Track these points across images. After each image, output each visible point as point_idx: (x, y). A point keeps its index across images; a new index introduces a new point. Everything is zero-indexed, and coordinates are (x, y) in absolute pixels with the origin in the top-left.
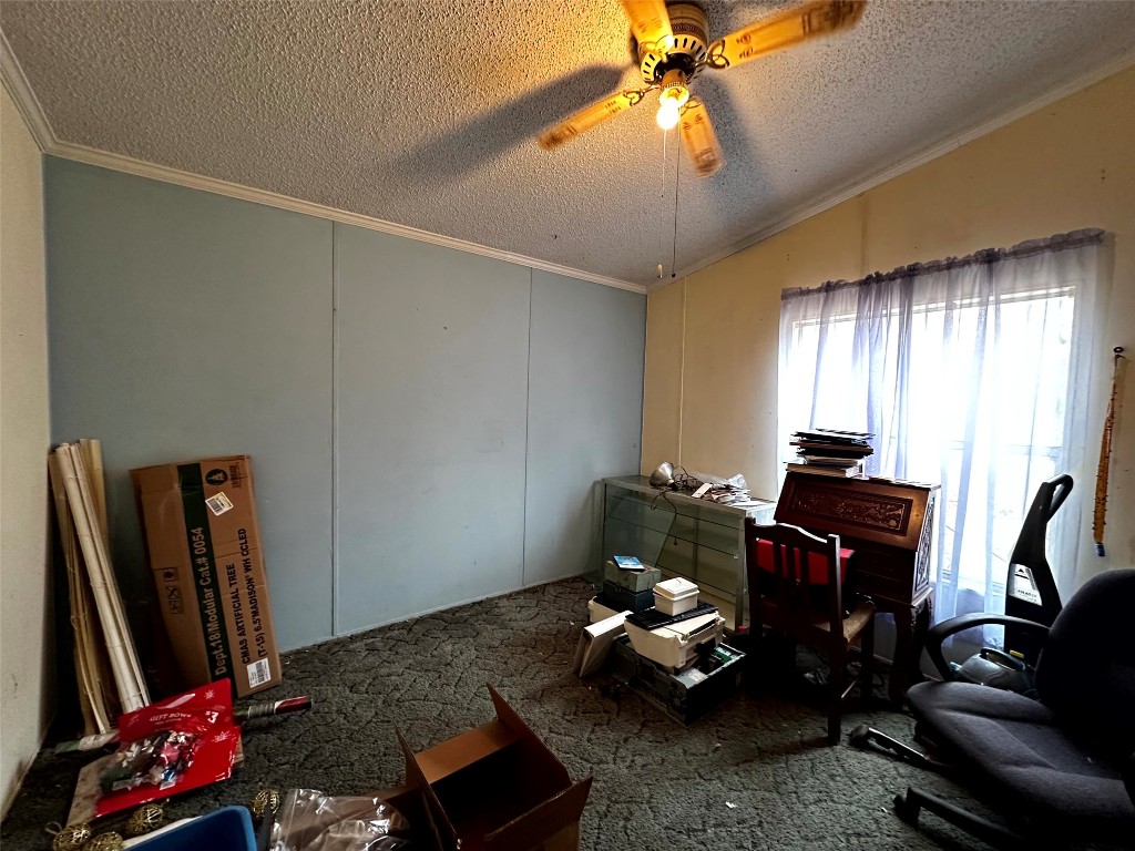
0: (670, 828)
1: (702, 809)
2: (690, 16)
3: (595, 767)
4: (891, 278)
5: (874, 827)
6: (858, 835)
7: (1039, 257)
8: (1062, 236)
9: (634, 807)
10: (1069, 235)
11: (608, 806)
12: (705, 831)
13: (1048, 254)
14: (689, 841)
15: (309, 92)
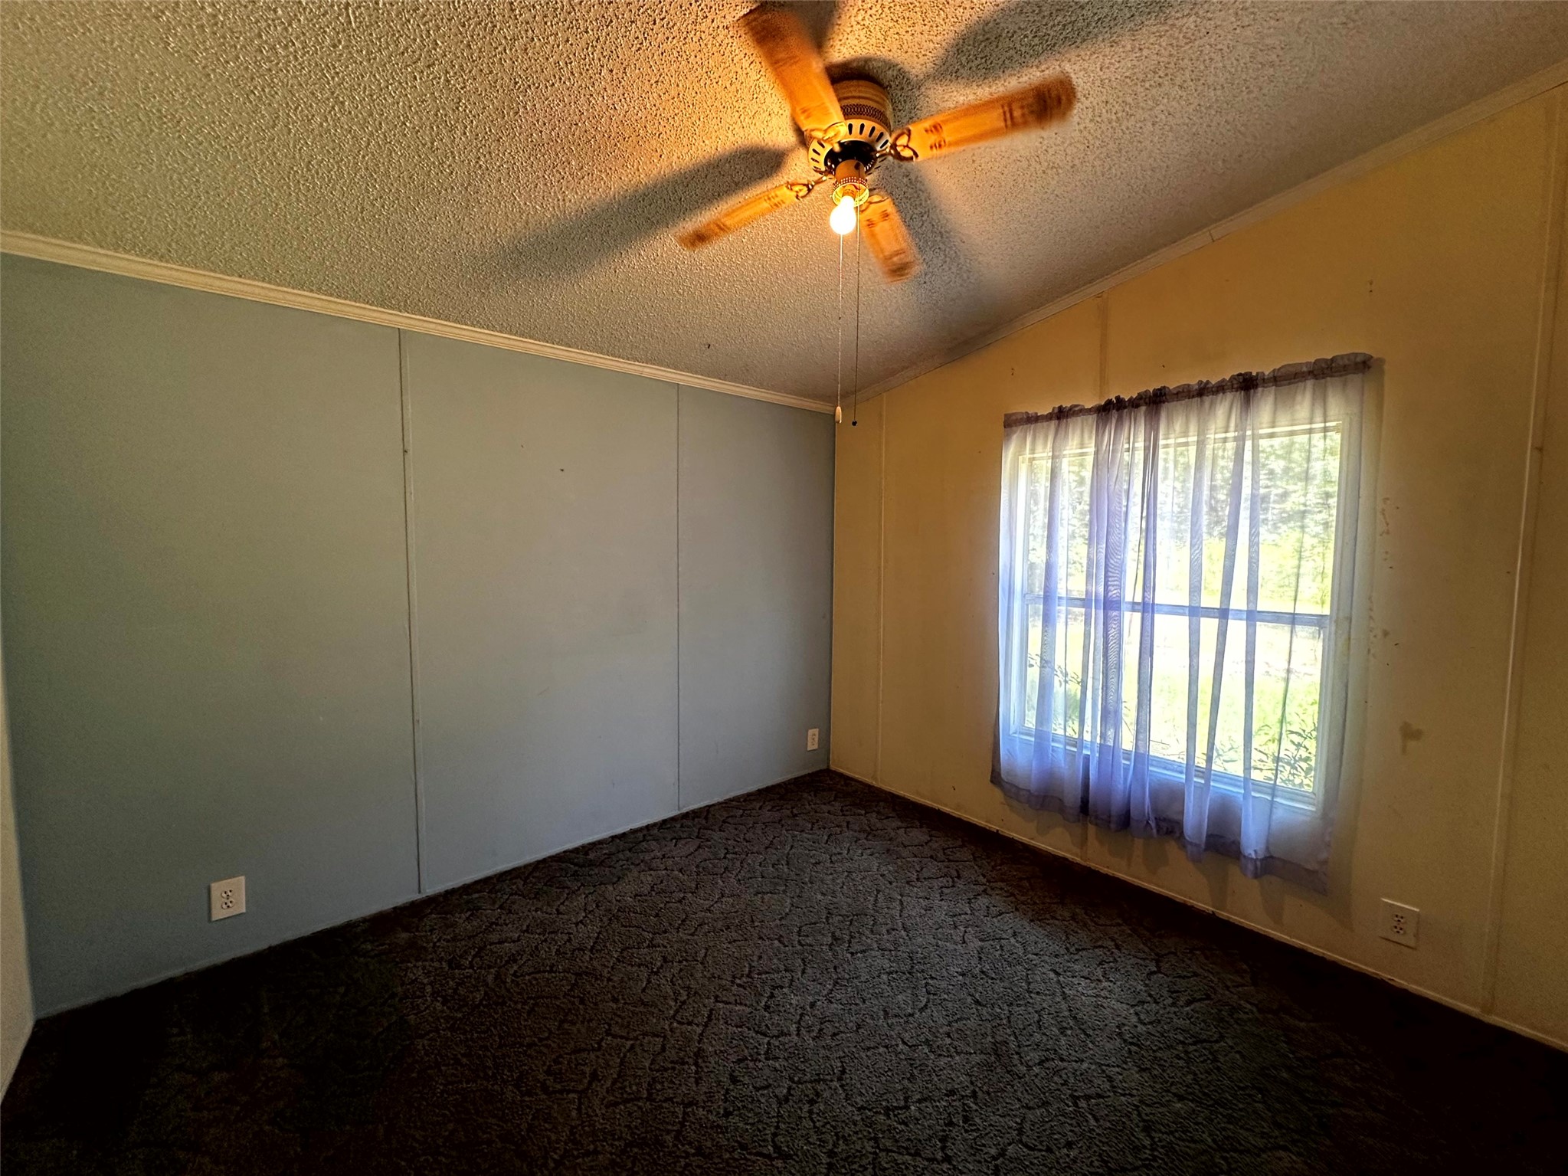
0: (865, 1108)
1: (906, 1082)
2: (868, 96)
3: (773, 1041)
4: (1135, 404)
5: (1107, 1086)
6: (1088, 1097)
7: (1301, 385)
8: (1325, 360)
9: (820, 1087)
10: (1333, 360)
11: (790, 1088)
12: (907, 1107)
13: (1310, 383)
14: (889, 1122)
15: (363, 172)
